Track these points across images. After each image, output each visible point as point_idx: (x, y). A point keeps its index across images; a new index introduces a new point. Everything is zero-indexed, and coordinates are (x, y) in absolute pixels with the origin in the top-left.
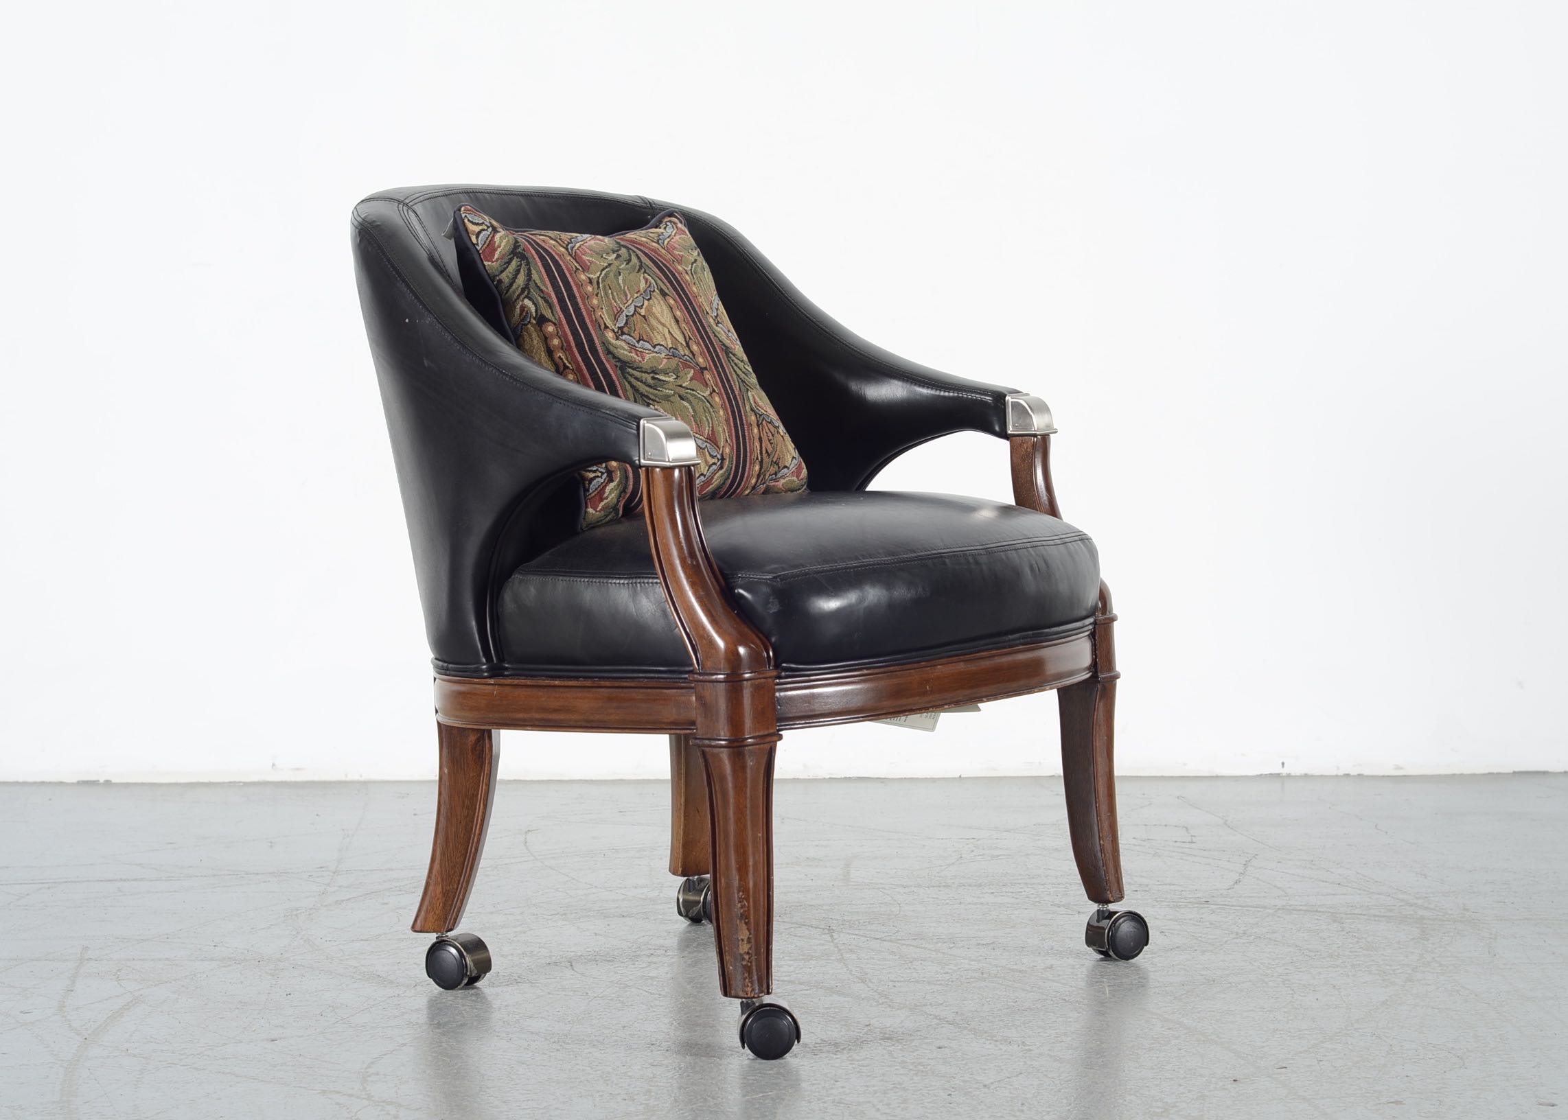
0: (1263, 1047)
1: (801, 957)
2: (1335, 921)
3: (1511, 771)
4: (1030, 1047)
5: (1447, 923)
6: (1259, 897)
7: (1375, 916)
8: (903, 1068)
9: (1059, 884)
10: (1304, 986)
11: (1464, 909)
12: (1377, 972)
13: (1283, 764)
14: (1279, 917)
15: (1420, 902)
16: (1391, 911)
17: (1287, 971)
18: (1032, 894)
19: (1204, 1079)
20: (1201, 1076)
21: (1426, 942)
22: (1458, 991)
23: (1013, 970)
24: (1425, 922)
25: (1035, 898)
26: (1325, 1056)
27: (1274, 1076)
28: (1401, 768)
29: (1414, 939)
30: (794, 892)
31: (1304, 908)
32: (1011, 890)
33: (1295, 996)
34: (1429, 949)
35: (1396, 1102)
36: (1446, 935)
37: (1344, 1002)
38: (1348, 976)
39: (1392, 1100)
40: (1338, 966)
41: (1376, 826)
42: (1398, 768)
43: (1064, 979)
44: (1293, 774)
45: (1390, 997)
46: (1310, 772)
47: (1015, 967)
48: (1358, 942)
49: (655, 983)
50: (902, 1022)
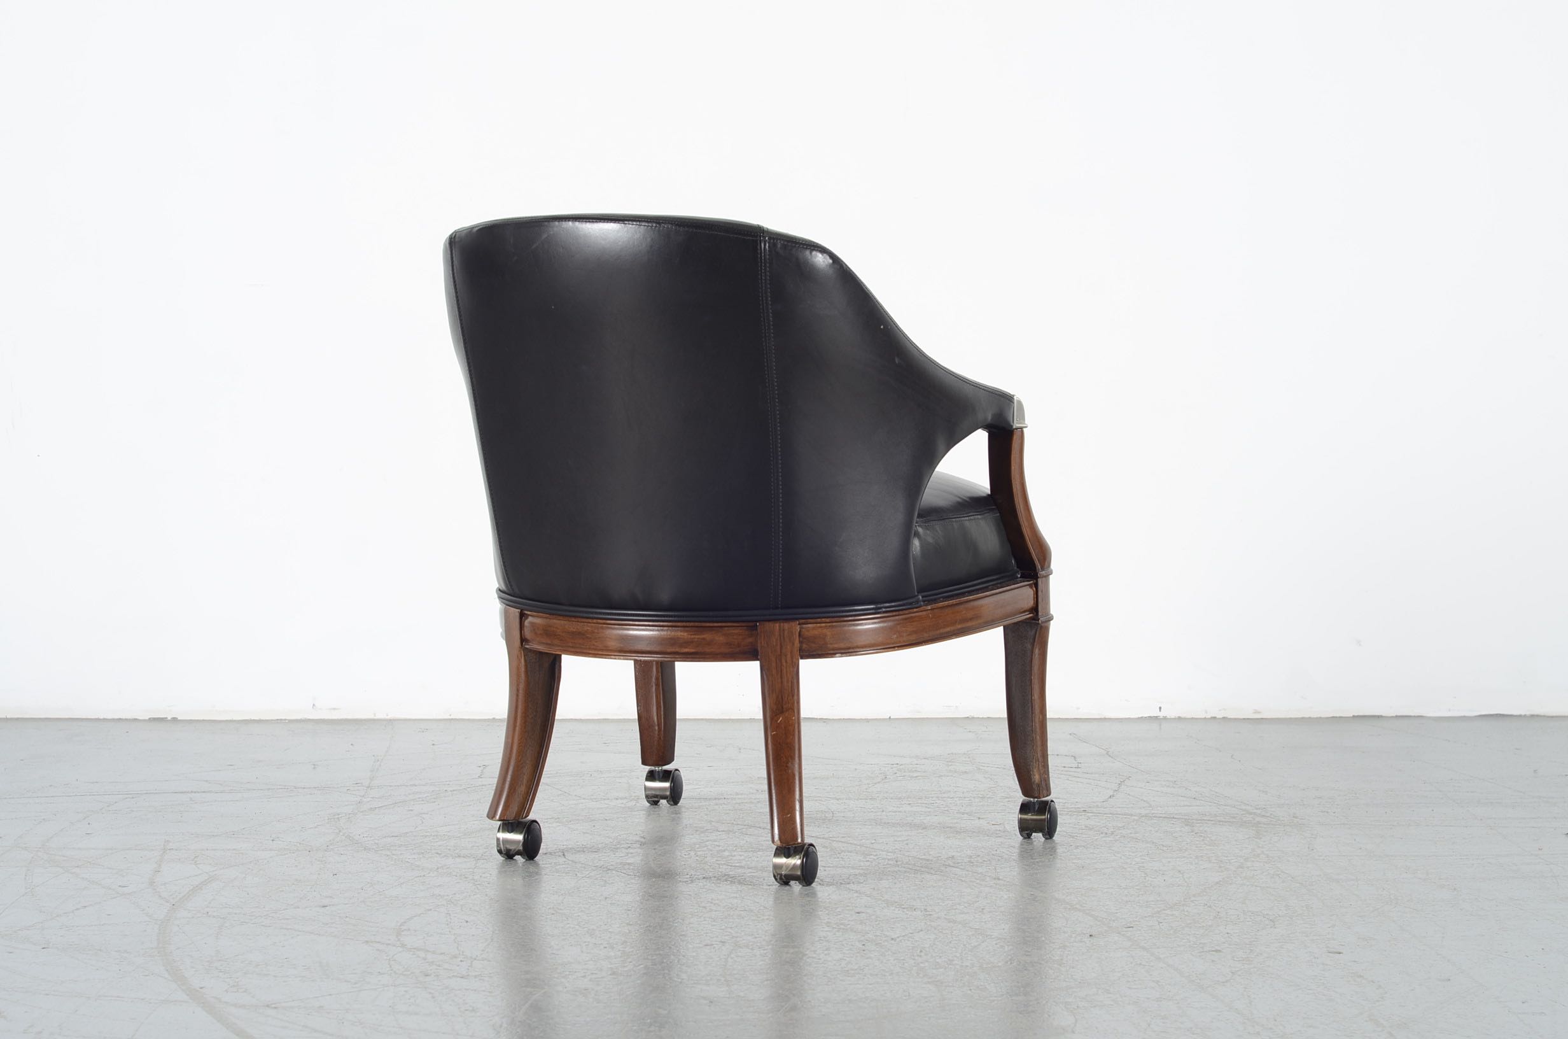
0: (1117, 913)
1: (751, 849)
2: (1187, 825)
3: (1351, 716)
4: (931, 913)
5: (1278, 826)
6: (1127, 808)
7: (1220, 821)
8: (828, 926)
9: (965, 798)
10: (1155, 871)
11: (1294, 817)
12: (1215, 861)
13: (1160, 708)
14: (1142, 822)
15: (1259, 812)
16: (1234, 818)
17: (1143, 860)
18: (942, 805)
19: (1066, 935)
20: (1064, 932)
21: (1258, 841)
22: (1278, 875)
23: (922, 859)
24: (1260, 825)
25: (944, 808)
26: (1165, 919)
27: (1122, 933)
28: (1259, 713)
29: (1249, 838)
30: (746, 803)
31: (1164, 815)
32: (925, 802)
33: (1147, 878)
34: (1260, 845)
35: (1217, 951)
36: (1277, 835)
37: (1186, 882)
38: (1191, 864)
39: (1213, 949)
40: (1184, 857)
41: (1232, 756)
42: (1256, 712)
43: (962, 865)
44: (1168, 717)
45: (1223, 879)
46: (1183, 716)
47: (923, 857)
48: (1203, 840)
49: (632, 867)
50: (829, 895)
